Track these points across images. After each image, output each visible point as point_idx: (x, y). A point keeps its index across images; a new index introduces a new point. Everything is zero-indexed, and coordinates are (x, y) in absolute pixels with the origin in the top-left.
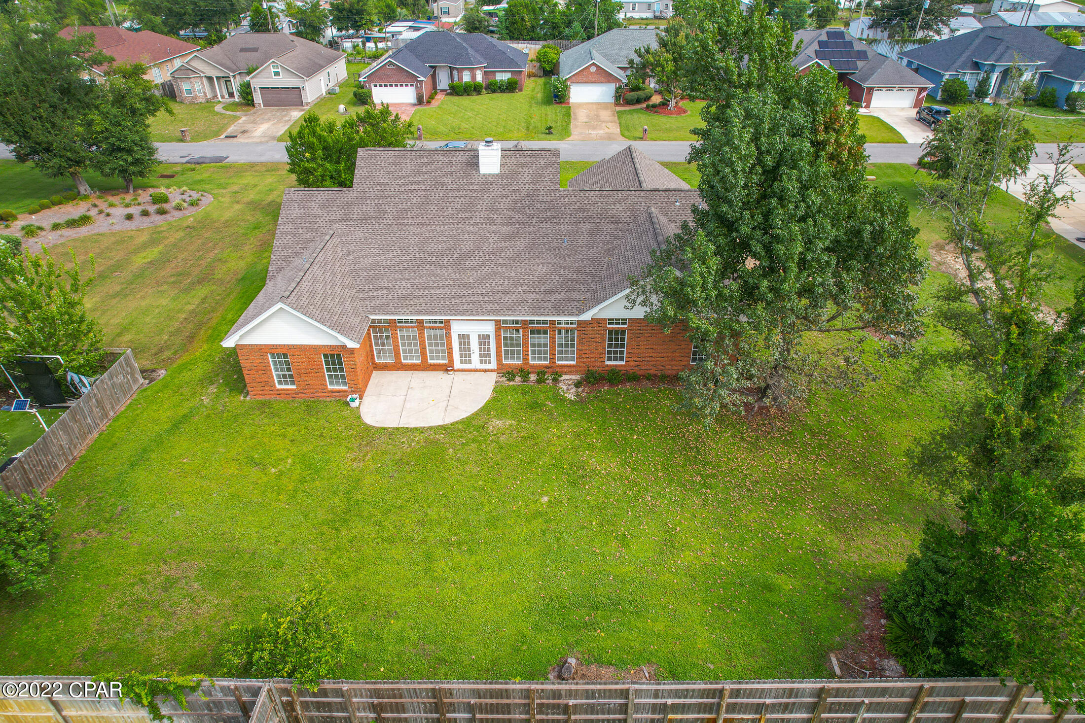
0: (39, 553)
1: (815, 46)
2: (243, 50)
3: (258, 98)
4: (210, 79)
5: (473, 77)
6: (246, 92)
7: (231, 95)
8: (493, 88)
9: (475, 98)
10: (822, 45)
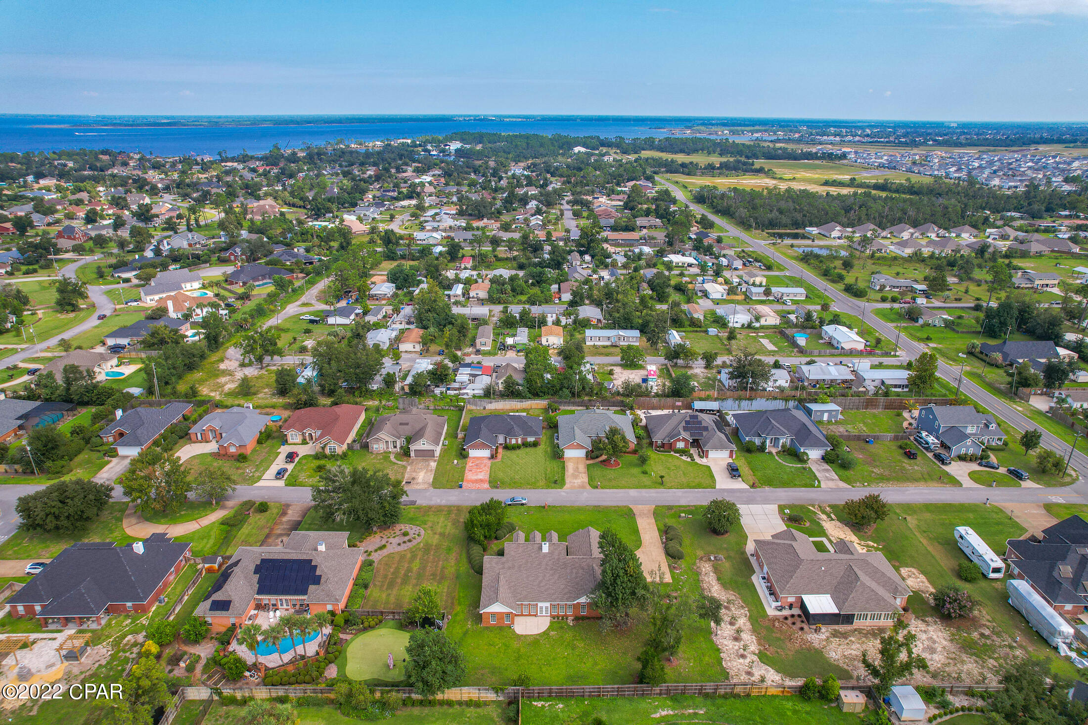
1: (683, 424)
2: (401, 424)
3: (412, 454)
4: (387, 442)
5: (517, 441)
6: (407, 452)
7: (395, 447)
8: (525, 445)
9: (518, 452)
10: (687, 422)
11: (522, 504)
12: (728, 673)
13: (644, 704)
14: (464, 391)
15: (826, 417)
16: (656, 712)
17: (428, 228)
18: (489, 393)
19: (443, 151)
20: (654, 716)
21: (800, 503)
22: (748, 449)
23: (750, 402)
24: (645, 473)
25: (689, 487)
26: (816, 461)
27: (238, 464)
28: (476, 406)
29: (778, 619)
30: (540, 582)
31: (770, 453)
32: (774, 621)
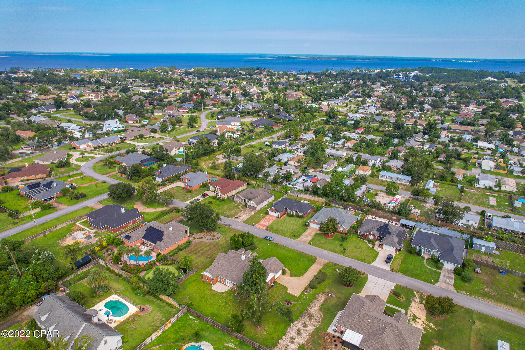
0: (177, 290)
1: (378, 227)
2: (250, 193)
3: (248, 206)
4: (241, 199)
5: (293, 213)
6: (246, 205)
7: (244, 202)
8: (297, 216)
9: (292, 218)
10: (381, 227)
11: (270, 240)
12: (277, 345)
13: (227, 338)
14: (296, 187)
15: (483, 249)
16: (227, 343)
17: (360, 112)
18: (306, 190)
19: (407, 76)
20: (225, 344)
21: (411, 288)
22: (411, 251)
23: (437, 228)
24: (341, 245)
25: (358, 259)
26: (448, 271)
27: (187, 193)
28: (294, 194)
29: (329, 335)
30: (233, 271)
31: (423, 257)
32: (327, 335)
